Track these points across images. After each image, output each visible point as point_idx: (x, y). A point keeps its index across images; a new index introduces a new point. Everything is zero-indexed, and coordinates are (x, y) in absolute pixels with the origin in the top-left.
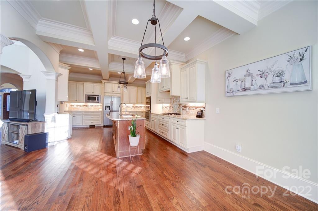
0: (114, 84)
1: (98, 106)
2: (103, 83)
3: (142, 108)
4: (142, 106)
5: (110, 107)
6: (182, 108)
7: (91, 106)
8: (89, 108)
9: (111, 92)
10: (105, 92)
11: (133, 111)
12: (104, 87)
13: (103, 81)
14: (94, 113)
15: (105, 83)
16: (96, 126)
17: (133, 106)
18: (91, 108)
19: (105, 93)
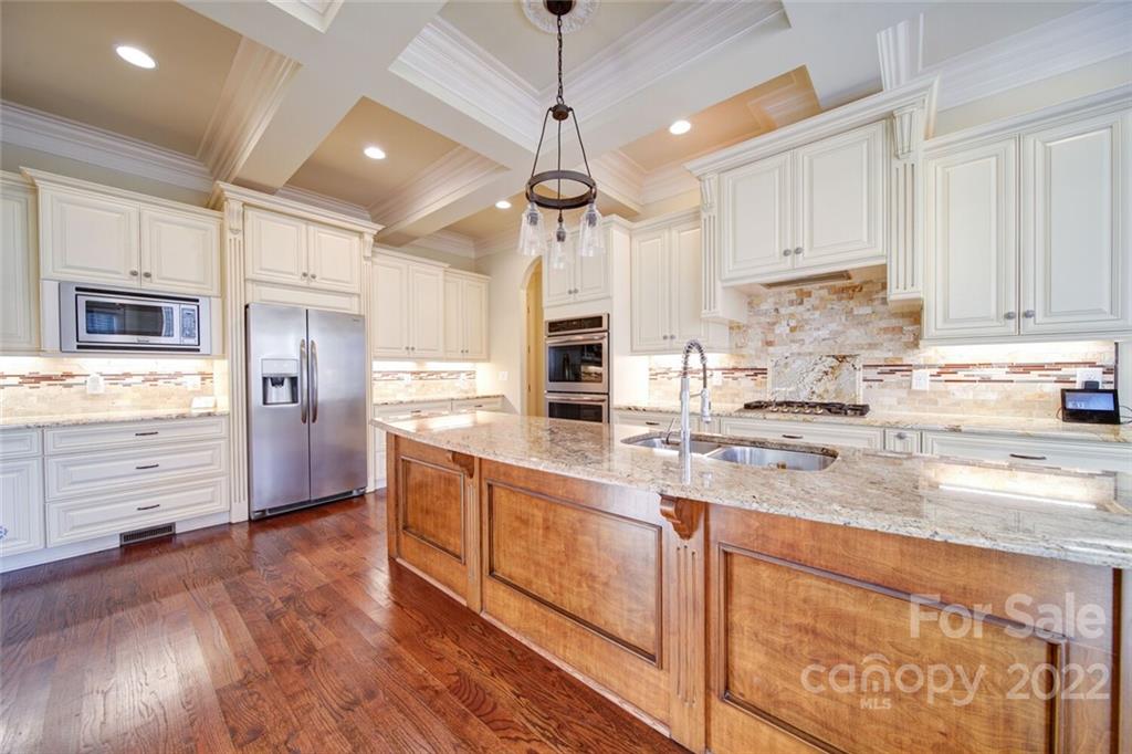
0: (312, 228)
1: (179, 374)
2: (233, 206)
3: (458, 383)
4: (459, 372)
5: (294, 380)
6: (860, 375)
7: (108, 377)
8: (95, 396)
9: (297, 280)
10: (250, 275)
11: (415, 398)
12: (239, 237)
13: (234, 196)
14: (163, 436)
15: (250, 213)
16: (179, 530)
17: (413, 373)
18: (118, 396)
19: (254, 281)
